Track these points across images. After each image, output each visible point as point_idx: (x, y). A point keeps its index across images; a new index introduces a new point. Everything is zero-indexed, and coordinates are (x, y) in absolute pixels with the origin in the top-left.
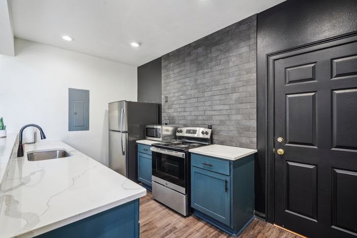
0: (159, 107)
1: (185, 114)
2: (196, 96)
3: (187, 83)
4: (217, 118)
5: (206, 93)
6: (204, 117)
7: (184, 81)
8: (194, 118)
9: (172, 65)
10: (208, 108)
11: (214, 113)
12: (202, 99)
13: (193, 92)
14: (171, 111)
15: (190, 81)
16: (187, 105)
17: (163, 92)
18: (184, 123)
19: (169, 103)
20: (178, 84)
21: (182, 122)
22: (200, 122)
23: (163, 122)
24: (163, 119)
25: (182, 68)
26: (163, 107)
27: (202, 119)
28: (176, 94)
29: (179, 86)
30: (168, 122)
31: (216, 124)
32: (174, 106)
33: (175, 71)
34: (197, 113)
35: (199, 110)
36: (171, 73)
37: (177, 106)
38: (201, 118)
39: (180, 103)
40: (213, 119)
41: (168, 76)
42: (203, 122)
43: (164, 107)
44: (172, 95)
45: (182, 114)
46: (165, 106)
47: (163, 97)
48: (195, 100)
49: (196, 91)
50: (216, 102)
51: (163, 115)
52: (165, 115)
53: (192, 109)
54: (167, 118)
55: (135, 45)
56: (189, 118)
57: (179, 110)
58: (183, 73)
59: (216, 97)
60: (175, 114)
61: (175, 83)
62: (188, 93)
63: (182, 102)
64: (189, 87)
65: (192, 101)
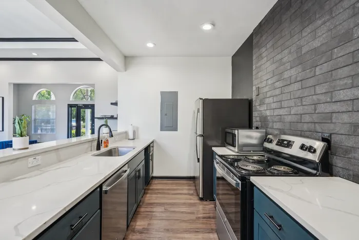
0: (250, 103)
1: (282, 112)
2: (299, 79)
3: (285, 60)
4: (345, 118)
5: (317, 69)
6: (315, 116)
7: (279, 57)
8: (295, 118)
9: (264, 38)
10: (323, 98)
11: (335, 107)
12: (311, 82)
13: (293, 72)
14: (263, 108)
15: (290, 53)
16: (284, 97)
17: (255, 82)
18: (280, 127)
19: (261, 96)
20: (272, 64)
21: (277, 126)
22: (305, 127)
23: (255, 124)
24: (254, 120)
25: (277, 37)
26: (254, 103)
27: (310, 120)
28: (270, 82)
29: (274, 66)
30: (259, 124)
31: (342, 132)
32: (267, 101)
33: (268, 46)
34: (300, 110)
35: (304, 103)
36: (264, 49)
37: (271, 99)
38: (307, 118)
39: (274, 94)
40: (334, 121)
41: (260, 57)
42: (312, 126)
43: (256, 104)
44: (264, 84)
45: (277, 112)
46: (256, 100)
47: (254, 88)
48: (297, 86)
49: (299, 69)
50: (342, 82)
51: (255, 114)
52: (256, 115)
53: (292, 103)
54: (258, 119)
55: (207, 27)
56: (288, 119)
57: (274, 106)
58: (280, 43)
59: (340, 71)
60: (268, 113)
61: (269, 63)
62: (286, 75)
63: (278, 92)
64: (288, 66)
65: (291, 88)
